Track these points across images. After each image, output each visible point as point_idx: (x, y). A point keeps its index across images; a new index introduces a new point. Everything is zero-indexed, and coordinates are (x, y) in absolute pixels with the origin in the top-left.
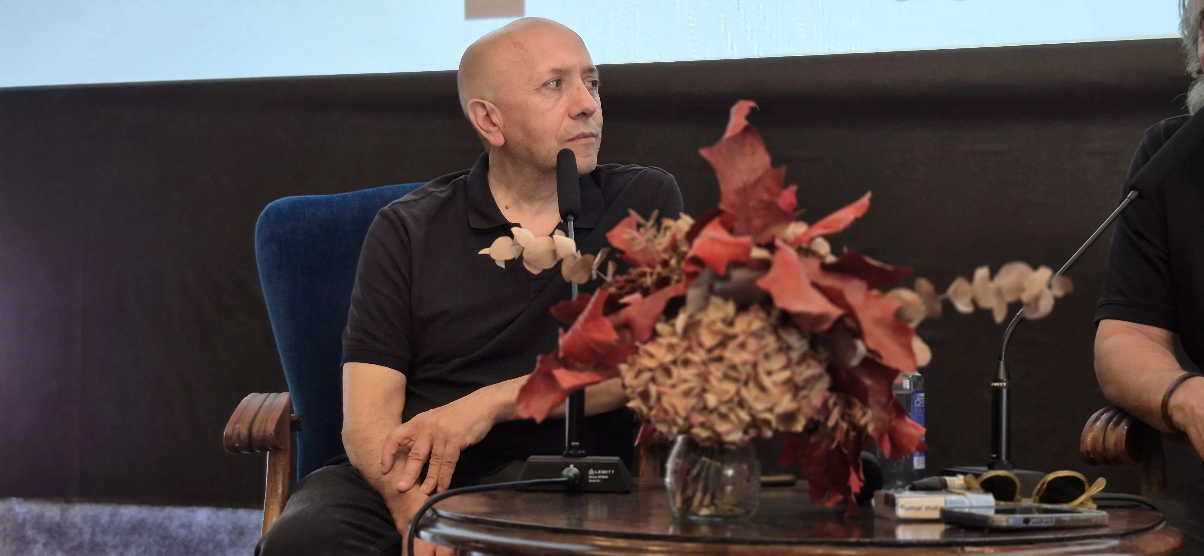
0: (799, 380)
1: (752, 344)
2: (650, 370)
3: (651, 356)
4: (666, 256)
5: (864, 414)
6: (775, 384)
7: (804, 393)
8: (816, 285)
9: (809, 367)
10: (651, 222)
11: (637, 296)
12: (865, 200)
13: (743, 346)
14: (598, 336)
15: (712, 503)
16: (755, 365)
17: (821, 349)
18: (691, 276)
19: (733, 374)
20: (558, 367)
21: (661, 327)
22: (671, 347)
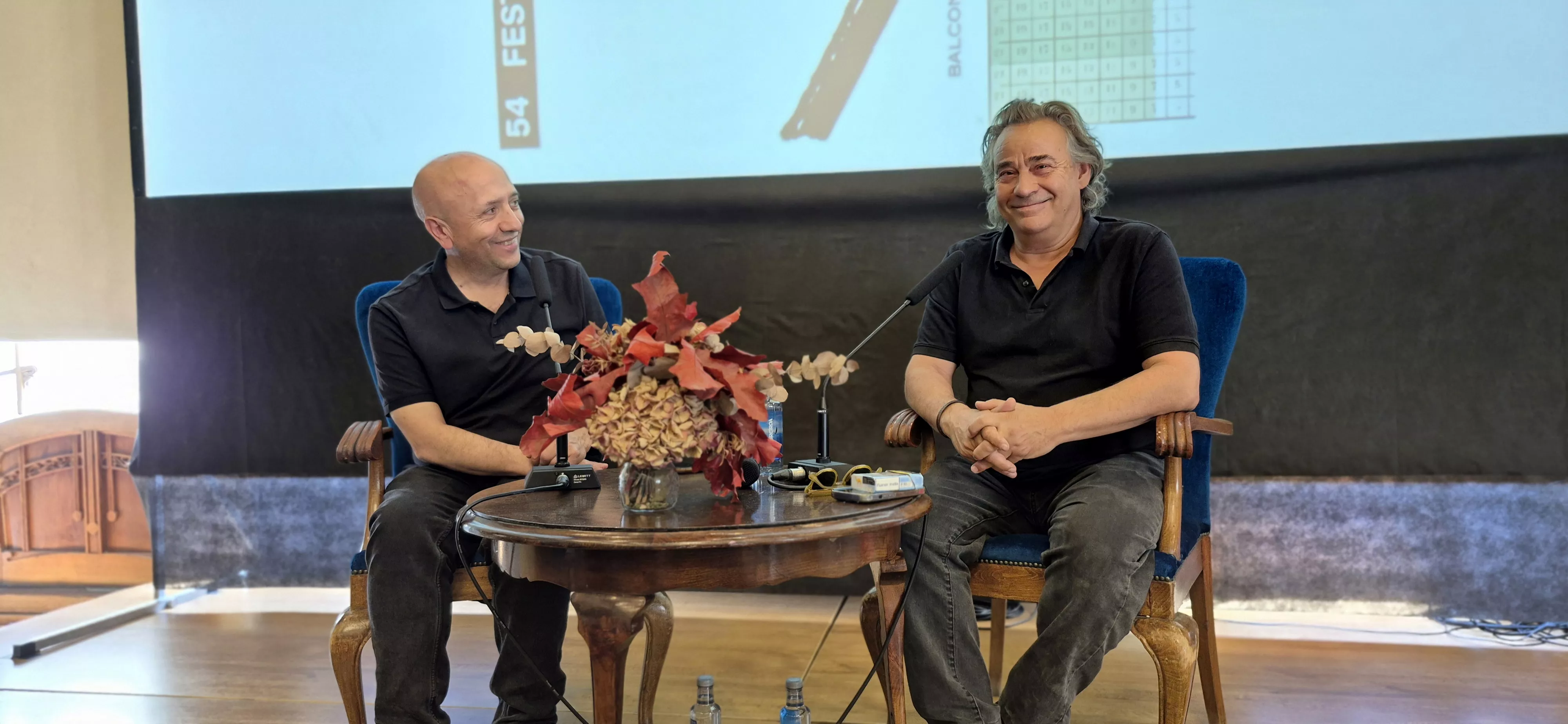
0: (696, 427)
1: (668, 406)
2: (605, 424)
3: (605, 415)
4: (614, 351)
5: (739, 444)
6: (682, 430)
7: (701, 434)
8: (706, 369)
9: (704, 418)
10: (604, 330)
11: (596, 375)
12: (738, 312)
13: (662, 408)
14: (571, 404)
15: (648, 500)
16: (670, 420)
17: (712, 406)
18: (629, 366)
19: (656, 425)
20: (547, 422)
21: (612, 395)
22: (617, 410)
